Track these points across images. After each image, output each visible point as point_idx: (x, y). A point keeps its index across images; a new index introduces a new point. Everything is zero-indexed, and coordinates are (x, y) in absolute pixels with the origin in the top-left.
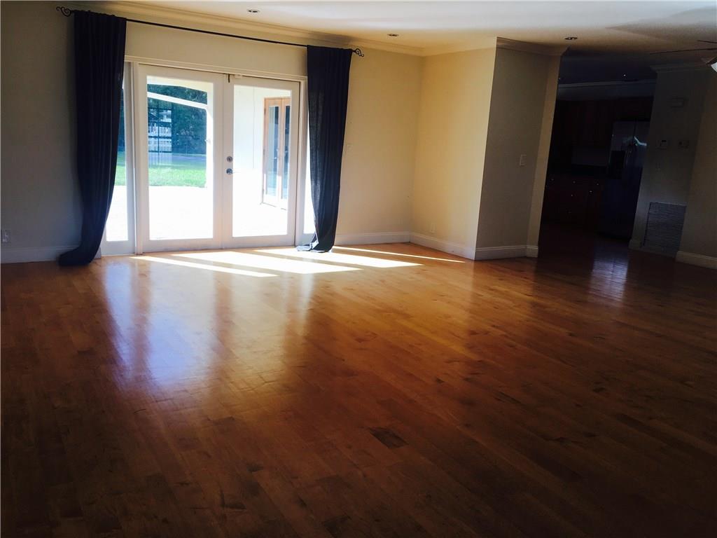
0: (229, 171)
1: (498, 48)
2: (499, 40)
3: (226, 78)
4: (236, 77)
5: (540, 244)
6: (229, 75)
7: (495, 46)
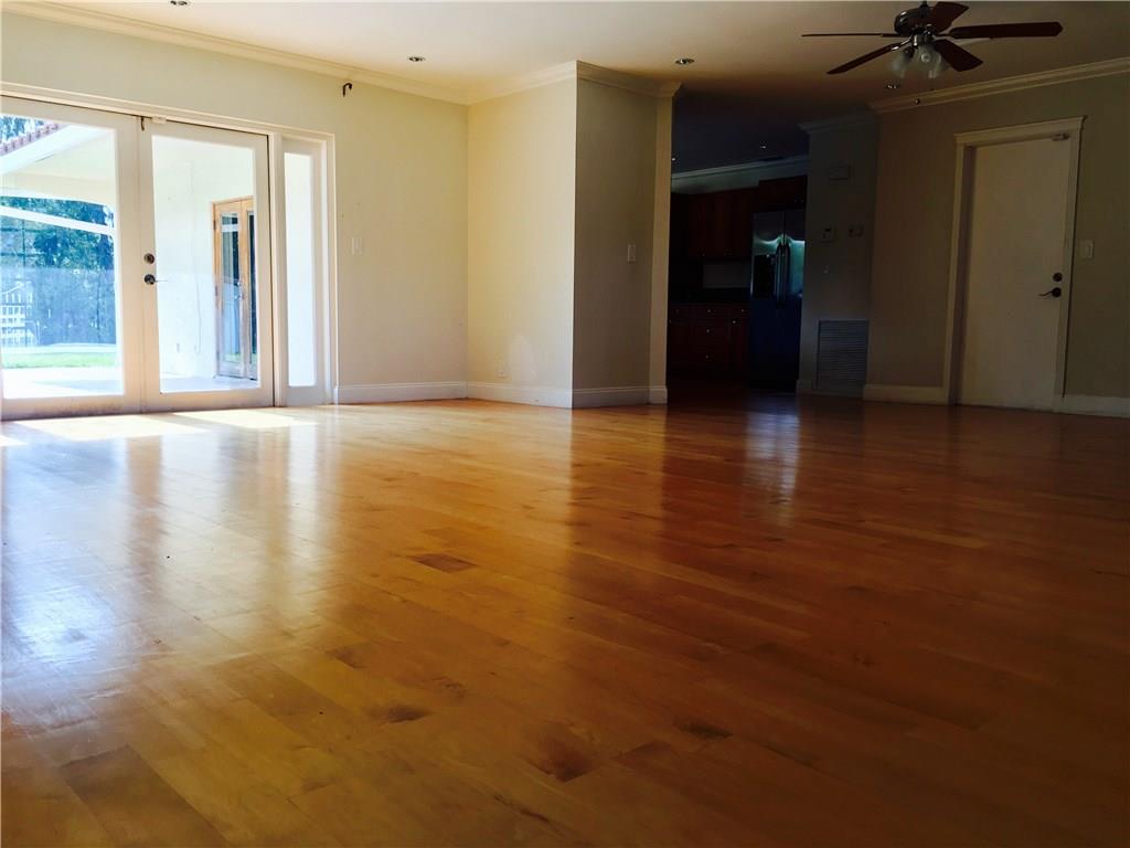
0: (150, 279)
1: (580, 79)
2: (581, 66)
3: (136, 122)
4: (154, 121)
5: (668, 384)
6: (143, 118)
7: (575, 76)
